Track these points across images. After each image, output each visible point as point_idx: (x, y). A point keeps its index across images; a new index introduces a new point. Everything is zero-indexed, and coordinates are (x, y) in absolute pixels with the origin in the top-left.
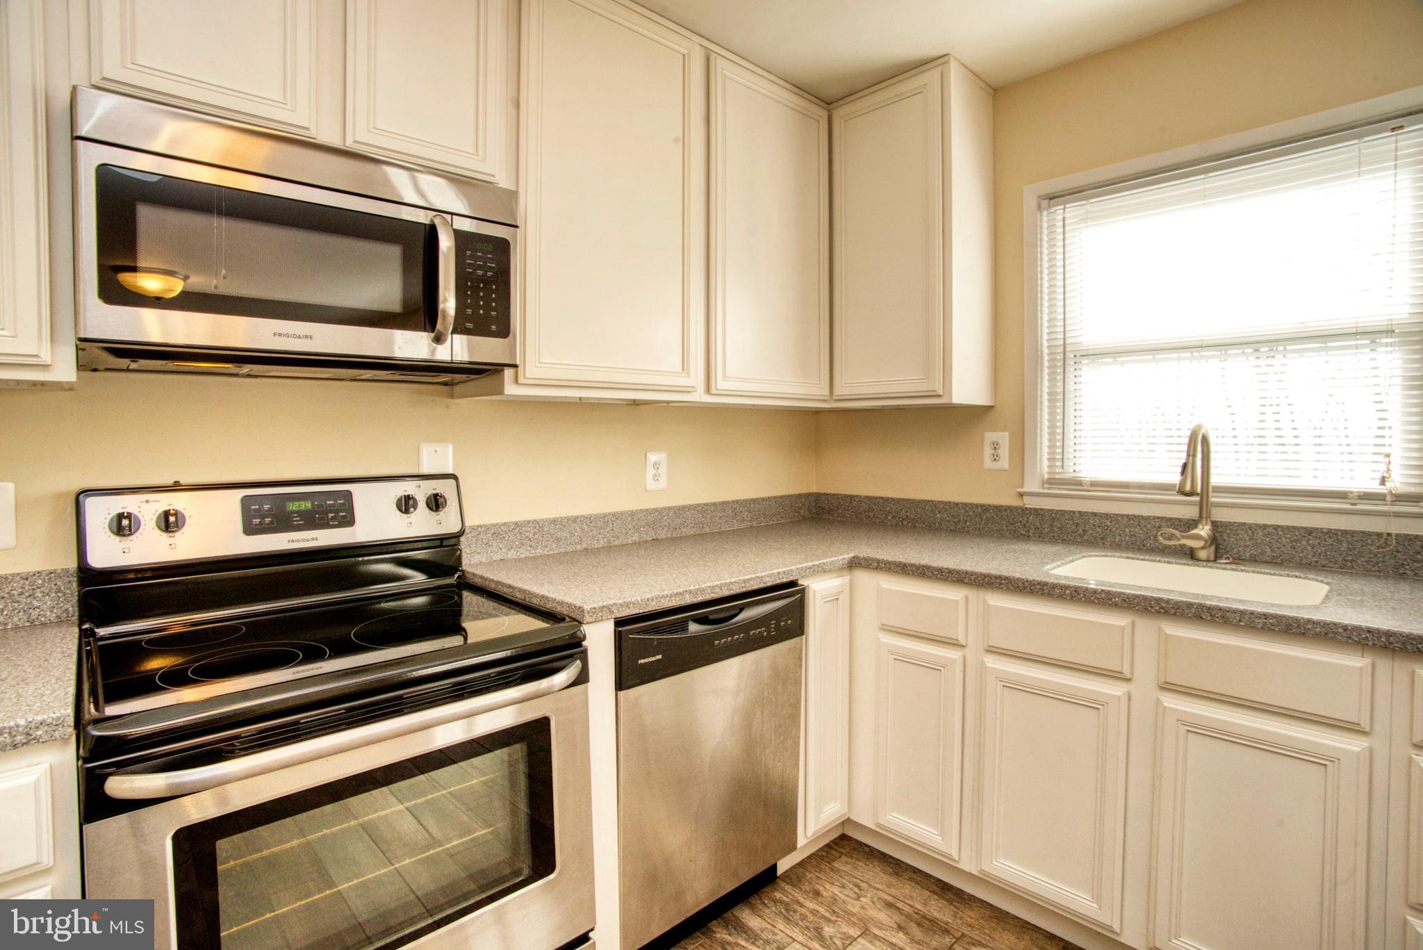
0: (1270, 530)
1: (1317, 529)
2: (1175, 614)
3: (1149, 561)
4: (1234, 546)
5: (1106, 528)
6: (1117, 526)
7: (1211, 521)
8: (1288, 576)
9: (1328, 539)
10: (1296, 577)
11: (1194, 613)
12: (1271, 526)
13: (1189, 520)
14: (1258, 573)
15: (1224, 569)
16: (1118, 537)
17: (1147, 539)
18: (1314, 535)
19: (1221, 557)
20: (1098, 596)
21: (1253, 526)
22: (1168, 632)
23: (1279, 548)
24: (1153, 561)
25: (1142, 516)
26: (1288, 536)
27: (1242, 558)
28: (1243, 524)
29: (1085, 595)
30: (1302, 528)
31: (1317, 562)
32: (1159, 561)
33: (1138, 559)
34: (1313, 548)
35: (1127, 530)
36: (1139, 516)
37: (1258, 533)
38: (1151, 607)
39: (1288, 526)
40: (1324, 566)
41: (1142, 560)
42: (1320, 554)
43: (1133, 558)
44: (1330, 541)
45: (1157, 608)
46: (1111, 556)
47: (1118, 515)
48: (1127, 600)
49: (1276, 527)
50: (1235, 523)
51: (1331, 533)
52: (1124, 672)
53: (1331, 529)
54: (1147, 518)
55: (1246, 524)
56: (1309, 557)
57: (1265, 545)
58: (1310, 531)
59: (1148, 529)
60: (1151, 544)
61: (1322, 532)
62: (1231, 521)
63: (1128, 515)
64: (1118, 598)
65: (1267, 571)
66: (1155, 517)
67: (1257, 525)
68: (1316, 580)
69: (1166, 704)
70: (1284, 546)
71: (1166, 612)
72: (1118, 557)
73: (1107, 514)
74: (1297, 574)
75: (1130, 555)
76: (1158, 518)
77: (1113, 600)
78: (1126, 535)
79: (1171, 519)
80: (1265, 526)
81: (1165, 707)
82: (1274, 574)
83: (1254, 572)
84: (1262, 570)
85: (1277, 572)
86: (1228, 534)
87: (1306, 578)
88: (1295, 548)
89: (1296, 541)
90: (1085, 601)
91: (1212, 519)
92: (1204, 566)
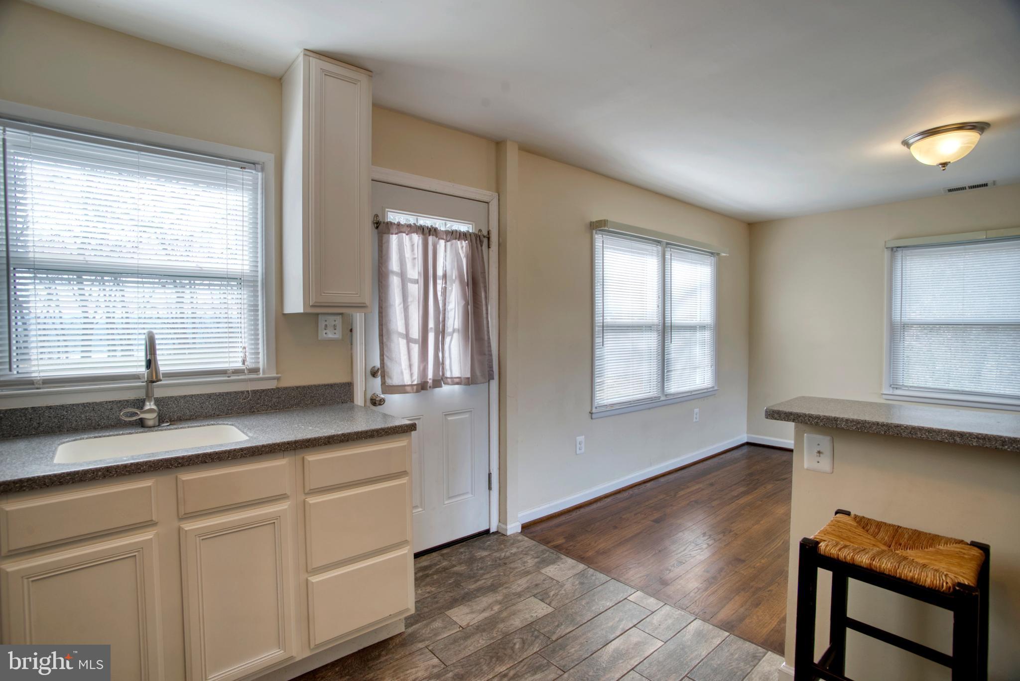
0: (188, 398)
1: (213, 394)
2: (189, 465)
3: (115, 435)
4: (166, 413)
5: (62, 417)
6: (73, 414)
7: (155, 398)
8: (208, 425)
9: (219, 399)
10: (213, 425)
11: (201, 461)
12: (188, 396)
13: (134, 400)
14: (191, 427)
15: (170, 429)
16: (75, 423)
17: (101, 419)
18: (212, 398)
19: (163, 422)
20: (129, 469)
21: (178, 397)
22: (184, 479)
23: (193, 409)
24: (117, 435)
25: (96, 403)
26: (198, 400)
27: (173, 420)
28: (172, 397)
29: (117, 472)
30: (206, 394)
31: (214, 413)
32: (123, 434)
33: (104, 436)
34: (212, 406)
35: (83, 416)
36: (93, 403)
37: (181, 402)
38: (172, 465)
39: (198, 395)
40: (218, 416)
41: (108, 436)
42: (216, 409)
43: (100, 437)
44: (220, 400)
45: (176, 465)
46: (81, 439)
47: (73, 405)
48: (153, 465)
49: (192, 396)
50: (166, 397)
51: (220, 395)
52: (154, 519)
53: (220, 393)
54: (101, 404)
55: (174, 397)
56: (210, 411)
57: (186, 408)
58: (210, 396)
59: (102, 412)
60: (104, 423)
61: (216, 395)
62: (164, 396)
63: (84, 404)
64: (146, 466)
65: (196, 425)
66: (107, 401)
67: (180, 397)
68: (224, 424)
69: (186, 529)
70: (197, 407)
71: (183, 465)
72: (87, 438)
73: (62, 406)
74: (212, 423)
75: (96, 435)
76: (110, 402)
77: (142, 468)
78: (82, 420)
79: (120, 401)
80: (185, 396)
81: (186, 531)
82: (201, 426)
83: (189, 427)
84: (193, 425)
85: (202, 424)
86: (163, 405)
87: (218, 424)
88: (202, 407)
89: (203, 403)
90: (117, 476)
91: (155, 397)
92: (156, 431)
